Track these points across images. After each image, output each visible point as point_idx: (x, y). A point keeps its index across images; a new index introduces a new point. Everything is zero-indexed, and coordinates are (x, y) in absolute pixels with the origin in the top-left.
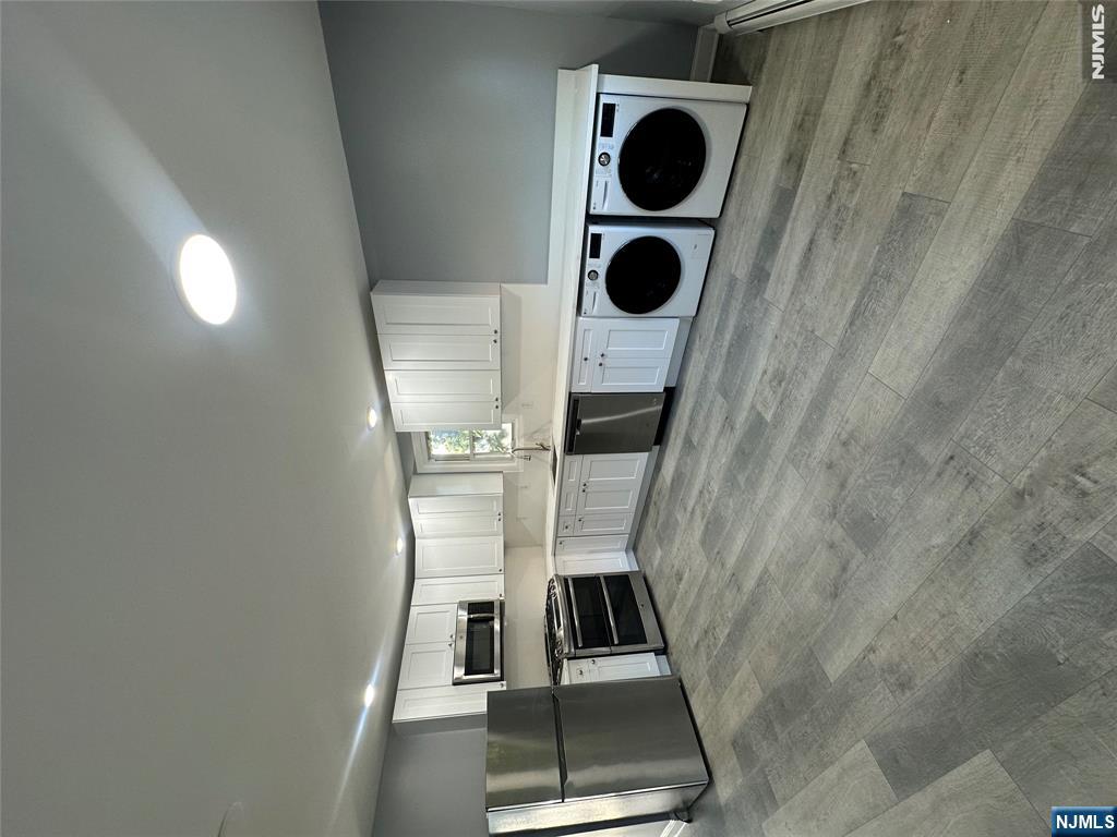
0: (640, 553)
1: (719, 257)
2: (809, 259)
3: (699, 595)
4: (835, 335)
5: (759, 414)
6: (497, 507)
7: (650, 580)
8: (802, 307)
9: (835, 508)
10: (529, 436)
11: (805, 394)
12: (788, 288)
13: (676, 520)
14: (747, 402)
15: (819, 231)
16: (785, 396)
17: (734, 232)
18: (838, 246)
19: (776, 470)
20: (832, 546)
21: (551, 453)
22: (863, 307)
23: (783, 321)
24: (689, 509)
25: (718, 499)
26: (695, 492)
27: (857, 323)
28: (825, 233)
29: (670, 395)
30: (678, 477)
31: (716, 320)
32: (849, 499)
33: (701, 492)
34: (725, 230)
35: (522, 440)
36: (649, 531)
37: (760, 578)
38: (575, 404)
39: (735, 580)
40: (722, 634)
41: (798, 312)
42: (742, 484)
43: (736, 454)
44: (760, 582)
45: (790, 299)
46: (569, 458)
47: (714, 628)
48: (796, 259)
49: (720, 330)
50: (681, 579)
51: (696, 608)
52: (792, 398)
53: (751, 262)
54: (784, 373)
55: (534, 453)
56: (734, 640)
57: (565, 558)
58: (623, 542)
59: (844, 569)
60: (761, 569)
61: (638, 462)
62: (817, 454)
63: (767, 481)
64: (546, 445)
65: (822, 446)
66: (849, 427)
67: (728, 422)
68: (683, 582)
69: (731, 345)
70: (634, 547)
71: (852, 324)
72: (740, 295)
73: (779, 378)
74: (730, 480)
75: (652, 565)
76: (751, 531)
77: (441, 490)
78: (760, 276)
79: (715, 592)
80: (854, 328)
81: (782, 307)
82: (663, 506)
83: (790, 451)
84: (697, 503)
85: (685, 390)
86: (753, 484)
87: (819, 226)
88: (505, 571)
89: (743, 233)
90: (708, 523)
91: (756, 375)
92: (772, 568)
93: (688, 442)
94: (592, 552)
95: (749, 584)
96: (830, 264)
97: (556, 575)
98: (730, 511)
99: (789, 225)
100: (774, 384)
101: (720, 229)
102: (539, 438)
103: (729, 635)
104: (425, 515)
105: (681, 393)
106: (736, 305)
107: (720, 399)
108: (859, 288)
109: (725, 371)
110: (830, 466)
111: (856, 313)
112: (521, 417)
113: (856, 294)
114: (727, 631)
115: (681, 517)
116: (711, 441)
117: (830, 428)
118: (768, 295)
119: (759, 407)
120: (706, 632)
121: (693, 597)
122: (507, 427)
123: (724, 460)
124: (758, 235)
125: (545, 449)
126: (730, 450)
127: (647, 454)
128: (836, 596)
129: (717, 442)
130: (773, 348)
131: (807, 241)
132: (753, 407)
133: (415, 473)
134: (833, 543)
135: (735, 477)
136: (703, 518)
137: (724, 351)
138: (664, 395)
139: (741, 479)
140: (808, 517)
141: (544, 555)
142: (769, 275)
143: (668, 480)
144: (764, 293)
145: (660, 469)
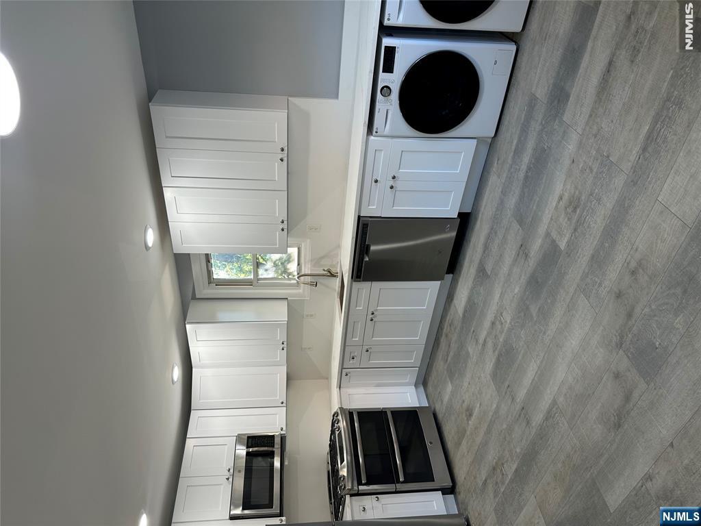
0: (430, 388)
1: (520, 74)
2: (607, 81)
3: (488, 431)
4: (629, 161)
5: (553, 241)
6: (281, 335)
7: (440, 416)
8: (599, 130)
9: (622, 337)
10: (316, 262)
11: (598, 222)
12: (586, 110)
13: (468, 353)
14: (542, 230)
15: (618, 53)
16: (580, 223)
17: (537, 48)
18: (635, 69)
19: (568, 300)
20: (617, 376)
21: (338, 280)
22: (655, 134)
23: (581, 145)
24: (481, 341)
25: (510, 330)
26: (487, 324)
27: (650, 149)
28: (623, 55)
29: (465, 221)
30: (471, 307)
31: (515, 142)
32: (635, 328)
33: (493, 323)
34: (527, 45)
35: (309, 266)
36: (440, 366)
37: (549, 412)
38: (365, 228)
39: (524, 414)
40: (510, 469)
41: (595, 136)
42: (534, 315)
43: (529, 283)
44: (549, 416)
45: (587, 123)
46: (357, 285)
47: (503, 464)
48: (595, 80)
49: (518, 152)
50: (471, 415)
51: (485, 444)
52: (586, 225)
53: (551, 81)
54: (579, 199)
55: (321, 280)
56: (521, 476)
57: (351, 391)
58: (412, 376)
59: (627, 398)
60: (550, 401)
61: (429, 291)
62: (607, 283)
63: (558, 312)
64: (333, 271)
65: (613, 274)
66: (638, 256)
67: (523, 250)
68: (473, 418)
69: (529, 169)
70: (423, 381)
71: (644, 149)
72: (539, 115)
73: (574, 204)
74: (523, 310)
75: (442, 402)
76: (542, 362)
77: (222, 316)
78: (559, 96)
79: (505, 426)
80: (647, 155)
81: (580, 130)
82: (454, 338)
83: (582, 279)
84: (489, 334)
85: (480, 215)
86: (545, 314)
87: (618, 46)
88: (287, 404)
89: (544, 49)
90: (500, 355)
91: (552, 202)
92: (561, 399)
93: (482, 271)
94: (379, 385)
95: (538, 418)
96: (626, 88)
97: (341, 409)
98: (521, 343)
99: (590, 44)
100: (569, 210)
101: (522, 44)
102: (327, 264)
103: (516, 470)
104: (203, 342)
105: (476, 219)
106: (535, 126)
107: (516, 226)
108: (652, 113)
109: (522, 197)
110: (619, 295)
111: (650, 138)
112: (309, 240)
113: (649, 120)
114: (514, 467)
115: (472, 349)
116: (505, 269)
117: (620, 257)
118: (567, 117)
119: (554, 235)
120: (494, 469)
121: (482, 432)
122: (293, 251)
123: (516, 291)
124: (558, 53)
125: (332, 275)
126: (524, 279)
127: (439, 282)
128: (619, 426)
129: (510, 270)
130: (569, 174)
131: (607, 61)
132: (548, 234)
133: (194, 298)
134: (618, 374)
135: (528, 308)
136: (494, 351)
137: (522, 175)
138: (459, 220)
139: (534, 310)
140: (596, 347)
141: (329, 388)
142: (568, 96)
143: (460, 311)
144: (563, 114)
145: (452, 300)
